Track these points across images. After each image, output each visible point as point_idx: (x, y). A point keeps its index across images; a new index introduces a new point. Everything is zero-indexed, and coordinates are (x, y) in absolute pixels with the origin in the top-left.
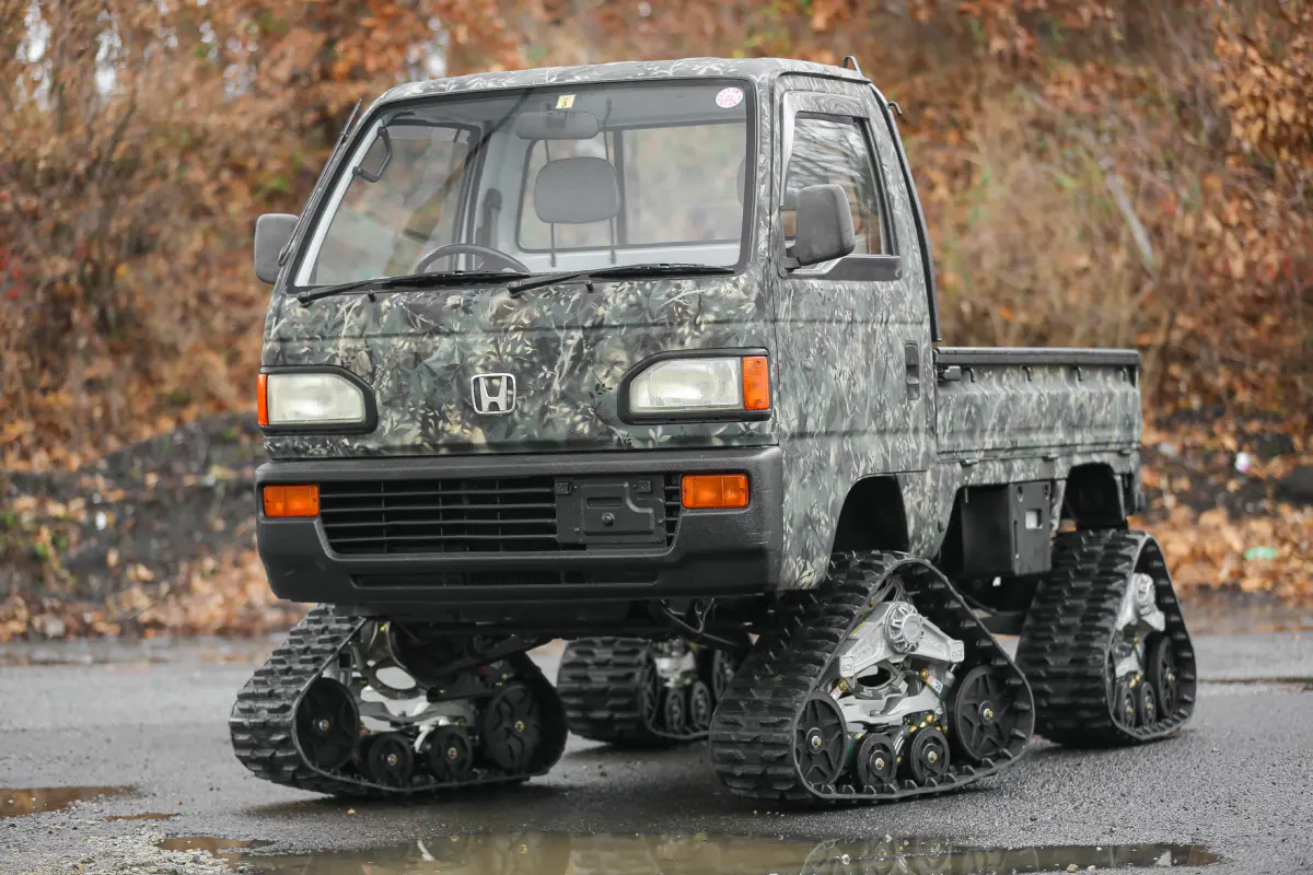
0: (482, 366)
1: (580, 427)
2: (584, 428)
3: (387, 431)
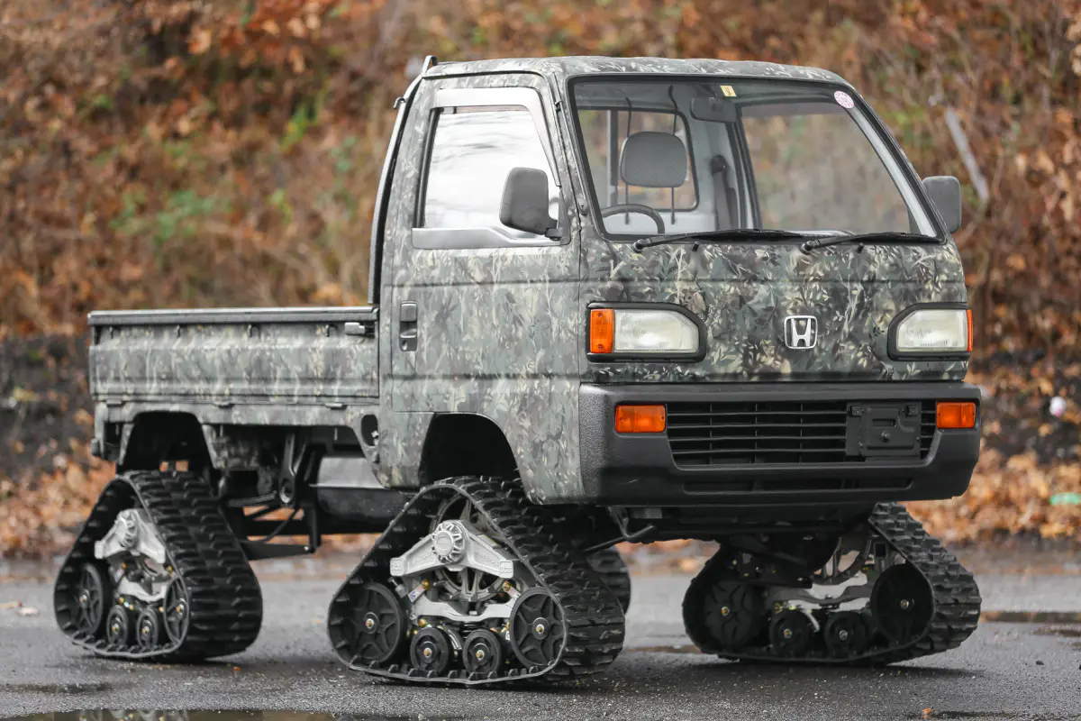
0: (791, 309)
2: (863, 363)
3: (715, 361)
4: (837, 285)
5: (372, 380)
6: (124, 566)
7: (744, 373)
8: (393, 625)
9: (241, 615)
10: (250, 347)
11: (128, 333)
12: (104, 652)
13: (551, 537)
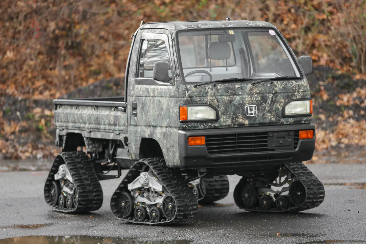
0: (248, 103)
1: (272, 119)
2: (273, 119)
3: (222, 121)
4: (264, 95)
5: (126, 126)
6: (63, 182)
7: (232, 124)
8: (129, 205)
9: (96, 198)
10: (95, 113)
11: (64, 107)
12: (57, 210)
13: (175, 177)
